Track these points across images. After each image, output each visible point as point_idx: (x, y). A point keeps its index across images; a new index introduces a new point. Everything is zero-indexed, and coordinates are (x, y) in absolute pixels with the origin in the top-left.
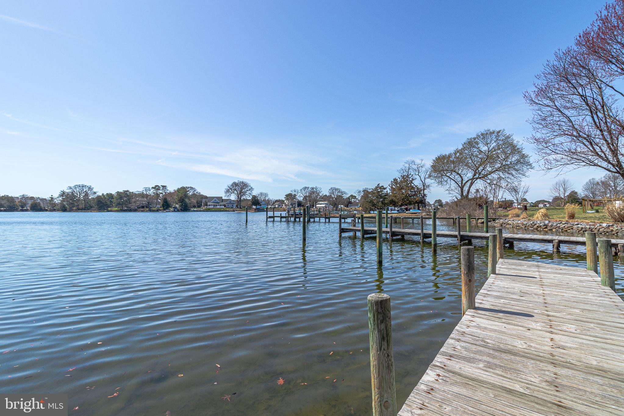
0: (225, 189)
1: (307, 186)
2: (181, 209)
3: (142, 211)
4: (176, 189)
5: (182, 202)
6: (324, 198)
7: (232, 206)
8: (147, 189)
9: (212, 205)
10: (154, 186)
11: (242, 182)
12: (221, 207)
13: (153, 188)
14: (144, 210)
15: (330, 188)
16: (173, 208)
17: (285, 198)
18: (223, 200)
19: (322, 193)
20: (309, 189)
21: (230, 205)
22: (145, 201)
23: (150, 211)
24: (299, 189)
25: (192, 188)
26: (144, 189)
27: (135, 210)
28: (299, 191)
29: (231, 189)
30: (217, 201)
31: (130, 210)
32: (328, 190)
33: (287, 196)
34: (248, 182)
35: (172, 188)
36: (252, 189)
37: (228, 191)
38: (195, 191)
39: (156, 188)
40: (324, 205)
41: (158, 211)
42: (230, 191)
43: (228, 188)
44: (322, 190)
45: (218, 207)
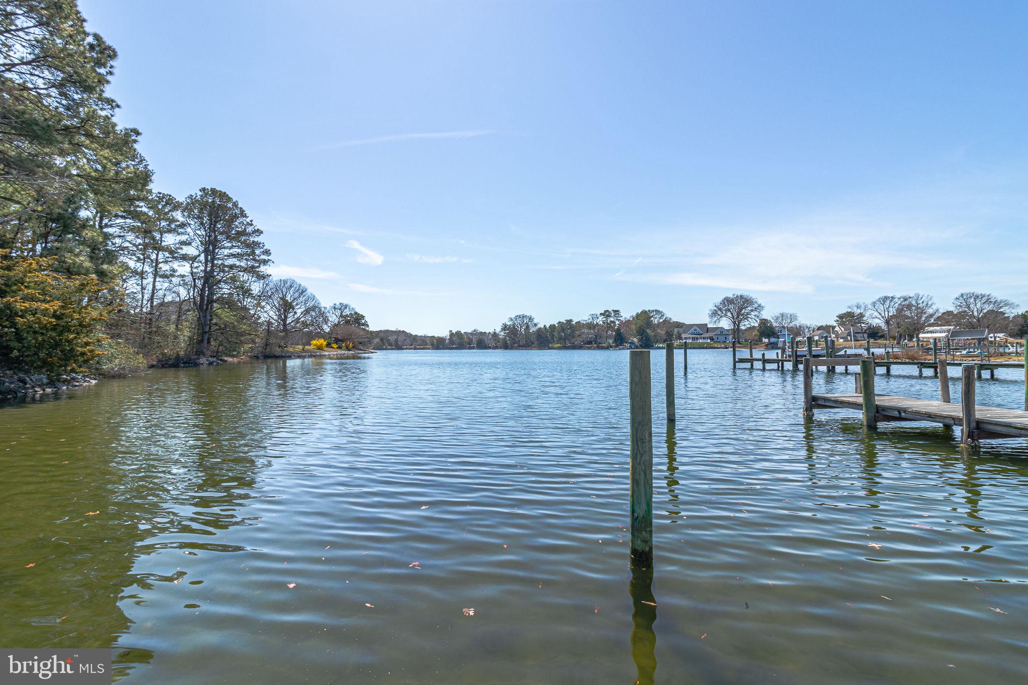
0: (710, 310)
1: (890, 295)
2: (641, 345)
3: (589, 348)
4: (634, 314)
5: (641, 335)
6: (946, 318)
7: (725, 340)
8: (594, 316)
9: (689, 338)
10: (603, 312)
11: (741, 296)
12: (705, 341)
13: (601, 314)
14: (591, 347)
15: (957, 295)
16: (630, 343)
17: (837, 321)
18: (708, 330)
19: (935, 307)
20: (896, 300)
21: (722, 338)
22: (591, 334)
23: (599, 348)
24: (869, 302)
25: (657, 312)
26: (590, 317)
27: (580, 347)
28: (870, 306)
29: (720, 309)
30: (699, 330)
31: (574, 347)
32: (952, 300)
33: (841, 317)
34: (753, 296)
35: (627, 314)
36: (760, 308)
37: (714, 314)
38: (663, 315)
39: (606, 314)
40: (944, 335)
41: (608, 348)
42: (720, 313)
43: (716, 308)
44: (934, 300)
45: (701, 341)
